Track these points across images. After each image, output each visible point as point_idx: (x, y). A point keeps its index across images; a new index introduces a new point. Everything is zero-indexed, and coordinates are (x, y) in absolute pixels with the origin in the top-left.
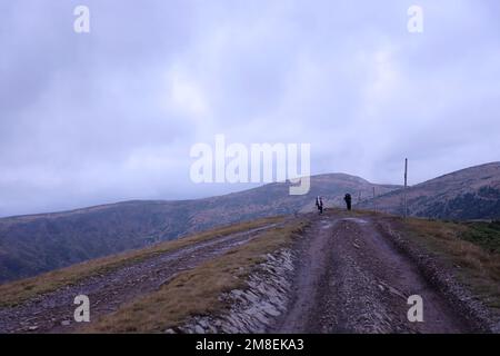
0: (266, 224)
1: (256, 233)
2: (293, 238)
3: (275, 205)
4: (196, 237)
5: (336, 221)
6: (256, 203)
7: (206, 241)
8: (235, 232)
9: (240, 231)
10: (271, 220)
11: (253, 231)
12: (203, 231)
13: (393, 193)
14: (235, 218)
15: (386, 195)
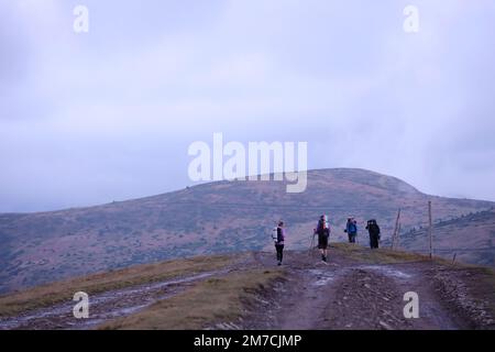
0: (189, 271)
1: (165, 291)
2: (247, 303)
3: (211, 233)
4: (26, 297)
5: (343, 271)
6: (169, 226)
7: (48, 304)
8: (118, 287)
9: (128, 285)
10: (201, 264)
11: (159, 285)
12: (44, 285)
13: (471, 217)
14: (119, 259)
15: (456, 221)
